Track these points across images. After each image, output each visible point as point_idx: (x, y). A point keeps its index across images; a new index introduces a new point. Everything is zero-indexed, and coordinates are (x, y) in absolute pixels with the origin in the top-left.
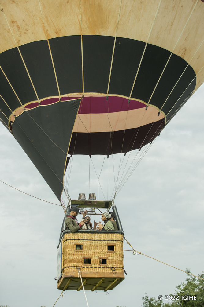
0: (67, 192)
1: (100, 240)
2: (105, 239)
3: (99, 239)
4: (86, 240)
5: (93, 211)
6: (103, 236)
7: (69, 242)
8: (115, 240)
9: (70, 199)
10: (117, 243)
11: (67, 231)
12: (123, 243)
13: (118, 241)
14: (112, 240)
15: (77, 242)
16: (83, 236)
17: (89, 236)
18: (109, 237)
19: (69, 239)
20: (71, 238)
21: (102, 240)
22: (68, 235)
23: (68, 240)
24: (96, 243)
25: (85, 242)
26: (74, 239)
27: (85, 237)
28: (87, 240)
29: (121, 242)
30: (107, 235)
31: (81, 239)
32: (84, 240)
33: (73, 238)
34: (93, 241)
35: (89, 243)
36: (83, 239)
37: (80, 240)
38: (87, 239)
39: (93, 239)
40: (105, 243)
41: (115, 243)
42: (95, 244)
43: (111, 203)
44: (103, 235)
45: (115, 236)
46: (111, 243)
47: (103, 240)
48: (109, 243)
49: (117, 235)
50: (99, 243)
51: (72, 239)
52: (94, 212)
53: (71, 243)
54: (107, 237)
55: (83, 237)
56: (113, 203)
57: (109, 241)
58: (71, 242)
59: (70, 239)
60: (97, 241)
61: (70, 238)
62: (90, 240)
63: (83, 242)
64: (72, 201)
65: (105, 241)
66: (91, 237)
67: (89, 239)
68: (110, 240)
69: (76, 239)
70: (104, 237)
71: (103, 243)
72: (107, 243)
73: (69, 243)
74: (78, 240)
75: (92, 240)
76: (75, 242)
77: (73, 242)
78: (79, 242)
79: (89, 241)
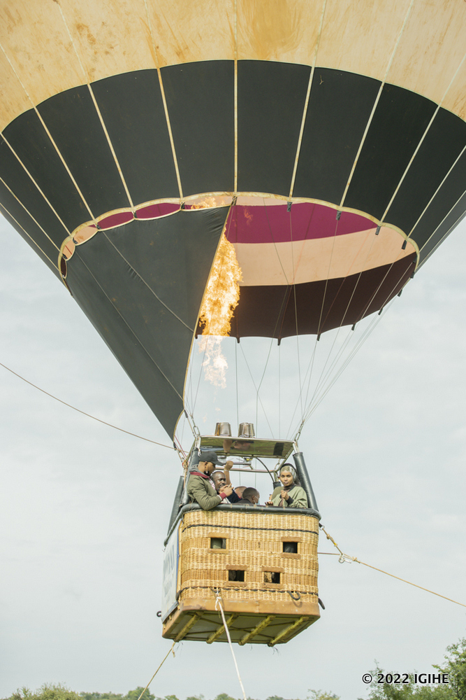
0: (192, 417)
1: (265, 529)
2: (278, 528)
3: (264, 527)
4: (235, 527)
5: (248, 463)
6: (272, 521)
7: (197, 530)
8: (299, 529)
9: (197, 433)
10: (304, 537)
11: (191, 505)
12: (317, 538)
13: (307, 531)
14: (292, 530)
15: (214, 531)
16: (228, 518)
17: (241, 519)
18: (287, 524)
19: (196, 523)
20: (201, 523)
21: (270, 529)
22: (194, 516)
23: (194, 526)
24: (257, 536)
25: (232, 533)
26: (208, 525)
27: (233, 520)
28: (238, 528)
29: (313, 534)
30: (281, 517)
31: (223, 524)
32: (229, 527)
33: (206, 523)
34: (251, 531)
35: (241, 536)
36: (228, 525)
37: (220, 526)
38: (237, 525)
39: (251, 526)
40: (277, 535)
41: (299, 536)
42: (255, 536)
43: (292, 446)
44: (273, 517)
45: (299, 521)
46: (291, 536)
47: (274, 529)
48: (286, 535)
49: (304, 517)
50: (264, 534)
51: (203, 525)
52: (250, 465)
53: (201, 533)
54: (282, 523)
55: (228, 520)
56: (297, 445)
57: (286, 532)
58: (201, 530)
59: (199, 525)
60: (259, 531)
61: (198, 521)
62: (243, 528)
63: (228, 532)
64: (202, 438)
65: (277, 532)
66: (246, 521)
67: (241, 526)
68: (289, 530)
69: (211, 526)
70: (275, 522)
71: (273, 534)
72: (282, 536)
73: (197, 533)
74: (216, 526)
75: (247, 528)
76: (210, 531)
77: (205, 531)
78: (218, 531)
79: (241, 530)
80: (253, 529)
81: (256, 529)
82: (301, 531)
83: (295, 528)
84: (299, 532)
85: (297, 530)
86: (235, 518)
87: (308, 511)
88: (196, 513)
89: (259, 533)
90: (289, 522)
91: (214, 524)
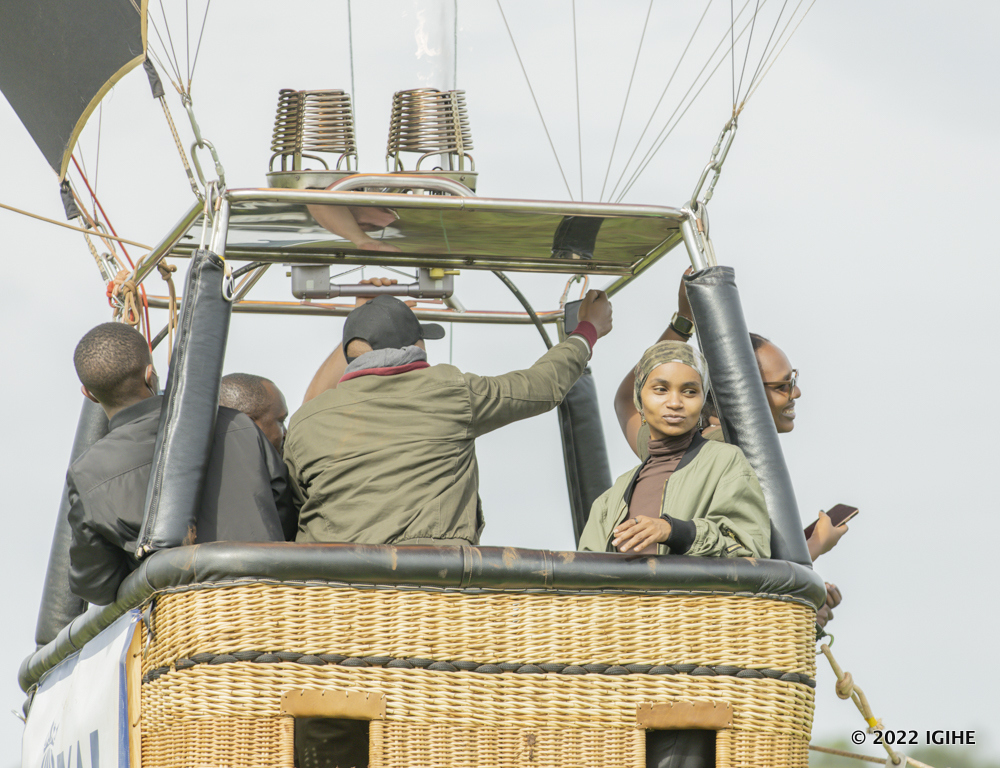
0: (186, 99)
1: (560, 669)
2: (620, 659)
3: (555, 660)
4: (409, 663)
5: (439, 286)
6: (593, 626)
7: (224, 681)
8: (725, 662)
9: (211, 175)
10: (749, 702)
11: (195, 556)
12: (809, 703)
13: (760, 673)
14: (691, 670)
15: (309, 685)
16: (378, 616)
17: (442, 620)
18: (664, 639)
19: (223, 647)
20: (246, 645)
21: (584, 670)
22: (209, 610)
23: (211, 659)
24: (520, 699)
25: (397, 690)
26: (277, 657)
27: (401, 628)
28: (426, 665)
29: (792, 688)
30: (638, 607)
31: (355, 650)
32: (385, 663)
33: (269, 645)
34: (491, 679)
35: (443, 704)
36: (378, 651)
37: (339, 660)
38: (421, 653)
39: (491, 657)
40: (617, 697)
41: (726, 697)
42: (509, 705)
44: (598, 607)
45: (724, 624)
46: (685, 697)
47: (602, 669)
48: (662, 696)
49: (749, 607)
50: (552, 694)
51: (254, 657)
52: (446, 296)
53: (247, 697)
54: (639, 638)
55: (378, 628)
56: (704, 230)
57: (661, 680)
58: (246, 683)
59: (235, 657)
60: (529, 678)
61: (233, 635)
62: (453, 666)
63: (377, 688)
64: (231, 200)
65: (618, 681)
66: (465, 629)
67: (443, 655)
68: (672, 670)
69: (295, 658)
70: (605, 630)
71: (596, 695)
72: (639, 698)
73: (224, 696)
74: (320, 660)
75: (473, 667)
76: (288, 686)
77: (267, 686)
78: (330, 686)
79: (442, 677)
80: (499, 668)
81: (516, 669)
82: (734, 672)
83: (704, 660)
84: (726, 680)
85: (712, 671)
86: (413, 618)
87: (770, 574)
88: (219, 598)
89: (529, 689)
90: (673, 630)
91: (310, 648)
